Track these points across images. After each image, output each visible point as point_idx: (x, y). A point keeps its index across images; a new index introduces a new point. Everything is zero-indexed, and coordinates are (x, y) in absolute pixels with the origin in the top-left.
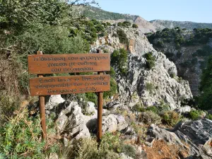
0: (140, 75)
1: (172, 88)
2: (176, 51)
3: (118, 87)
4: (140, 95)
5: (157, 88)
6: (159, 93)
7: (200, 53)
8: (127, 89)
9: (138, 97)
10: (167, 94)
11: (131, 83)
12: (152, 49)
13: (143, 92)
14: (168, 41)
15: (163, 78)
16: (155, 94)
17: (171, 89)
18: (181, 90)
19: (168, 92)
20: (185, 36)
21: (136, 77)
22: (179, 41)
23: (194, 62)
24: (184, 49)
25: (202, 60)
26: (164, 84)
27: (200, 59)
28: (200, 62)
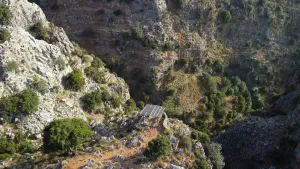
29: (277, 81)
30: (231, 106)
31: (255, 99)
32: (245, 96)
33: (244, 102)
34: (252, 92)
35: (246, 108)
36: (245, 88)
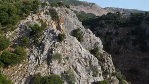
0: (52, 46)
1: (85, 59)
2: (115, 31)
3: (29, 56)
4: (48, 64)
5: (67, 58)
6: (69, 63)
7: (133, 33)
8: (37, 58)
9: (46, 66)
10: (79, 64)
11: (42, 52)
12: (81, 26)
13: (51, 62)
14: (109, 23)
15: (75, 49)
16: (64, 64)
17: (83, 60)
18: (93, 61)
19: (80, 63)
20: (123, 19)
21: (47, 48)
22: (117, 22)
23: (128, 40)
24: (121, 29)
25: (135, 38)
26: (76, 55)
27: (132, 38)
28: (133, 40)
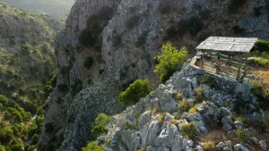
29: (25, 79)
30: (7, 123)
31: (21, 103)
32: (12, 106)
33: (17, 112)
34: (15, 99)
35: (22, 114)
36: (6, 99)
